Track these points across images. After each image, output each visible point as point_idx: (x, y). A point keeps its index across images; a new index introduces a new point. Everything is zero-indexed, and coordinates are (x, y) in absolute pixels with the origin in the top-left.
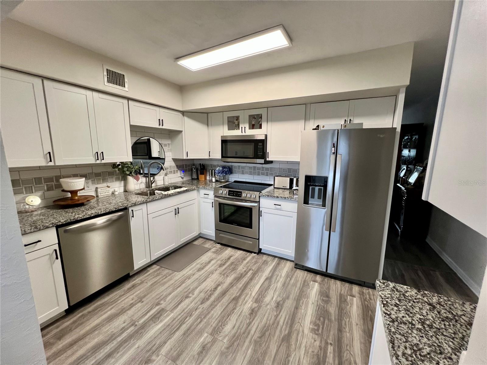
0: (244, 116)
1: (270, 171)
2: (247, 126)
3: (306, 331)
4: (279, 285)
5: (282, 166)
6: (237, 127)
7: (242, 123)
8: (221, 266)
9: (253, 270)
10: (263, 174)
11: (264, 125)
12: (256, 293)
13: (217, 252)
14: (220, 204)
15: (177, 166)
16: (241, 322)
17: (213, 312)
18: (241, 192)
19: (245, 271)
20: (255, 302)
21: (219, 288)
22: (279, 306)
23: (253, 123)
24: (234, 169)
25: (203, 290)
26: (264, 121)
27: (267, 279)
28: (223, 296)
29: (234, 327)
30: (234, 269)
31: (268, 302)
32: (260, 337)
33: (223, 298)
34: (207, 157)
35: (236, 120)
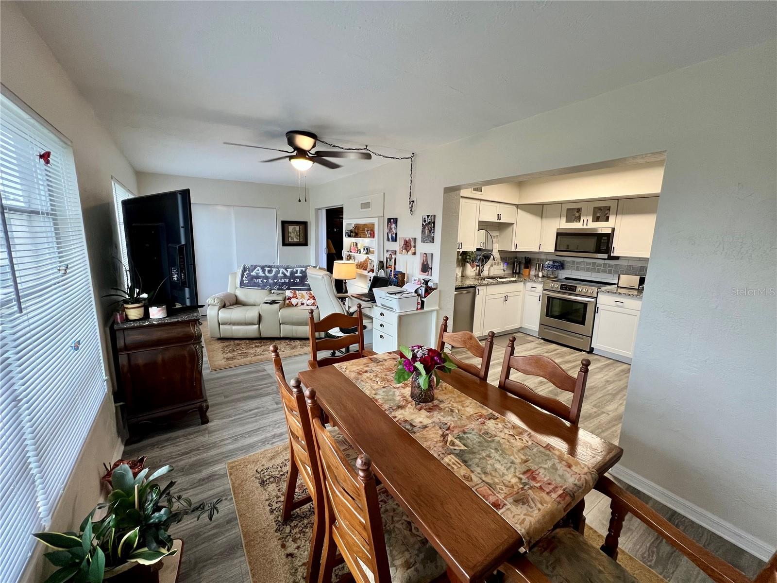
0: (588, 209)
1: (615, 269)
2: (590, 219)
5: (631, 263)
6: (578, 219)
7: (584, 216)
10: (605, 272)
11: (612, 218)
13: (541, 344)
14: (549, 298)
15: (501, 258)
18: (576, 287)
23: (598, 215)
24: (566, 265)
26: (613, 214)
34: (537, 250)
35: (578, 212)
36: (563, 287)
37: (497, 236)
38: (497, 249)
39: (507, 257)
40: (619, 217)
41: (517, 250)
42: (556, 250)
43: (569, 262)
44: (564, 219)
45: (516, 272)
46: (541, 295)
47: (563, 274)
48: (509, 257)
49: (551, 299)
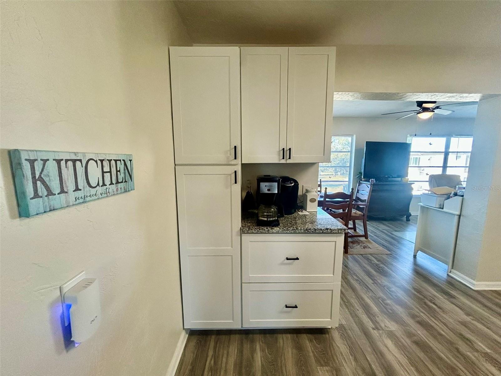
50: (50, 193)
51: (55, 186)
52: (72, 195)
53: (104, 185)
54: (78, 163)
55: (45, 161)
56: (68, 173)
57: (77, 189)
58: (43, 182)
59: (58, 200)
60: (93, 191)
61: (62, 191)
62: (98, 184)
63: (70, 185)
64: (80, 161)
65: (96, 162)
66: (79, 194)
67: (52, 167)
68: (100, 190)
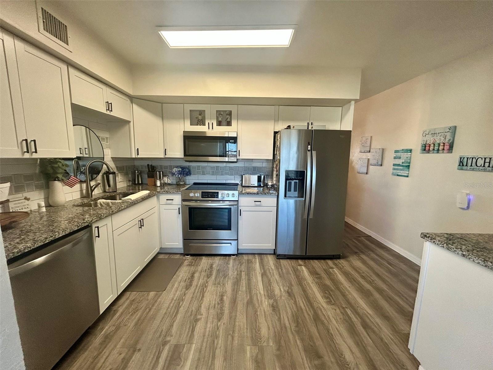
0: (210, 111)
1: (235, 170)
3: (325, 305)
4: (277, 277)
7: (208, 118)
8: (209, 276)
9: (243, 271)
10: (227, 174)
11: (234, 123)
12: (264, 290)
13: (193, 264)
16: (272, 321)
17: (237, 323)
18: (218, 192)
19: (237, 274)
20: (270, 299)
21: (225, 298)
22: (290, 294)
24: (192, 170)
25: (209, 306)
26: (234, 118)
27: (262, 275)
28: (234, 304)
29: (269, 328)
30: (225, 276)
31: (279, 295)
32: (297, 326)
33: (237, 306)
34: (162, 156)
35: (200, 115)
36: (204, 195)
37: (107, 138)
38: (110, 156)
39: (124, 166)
40: (240, 122)
41: (139, 156)
42: (185, 155)
43: (194, 167)
44: (188, 122)
45: (139, 184)
46: (180, 206)
47: (191, 180)
48: (126, 166)
49: (192, 209)
50: (463, 165)
51: (465, 164)
52: (469, 167)
53: (484, 166)
54: (474, 159)
55: (464, 158)
56: (470, 161)
57: (471, 166)
58: (462, 163)
59: (465, 167)
60: (478, 168)
61: (466, 166)
62: (481, 166)
63: (469, 164)
64: (475, 158)
65: (482, 158)
66: (471, 167)
67: (466, 159)
68: (481, 168)
